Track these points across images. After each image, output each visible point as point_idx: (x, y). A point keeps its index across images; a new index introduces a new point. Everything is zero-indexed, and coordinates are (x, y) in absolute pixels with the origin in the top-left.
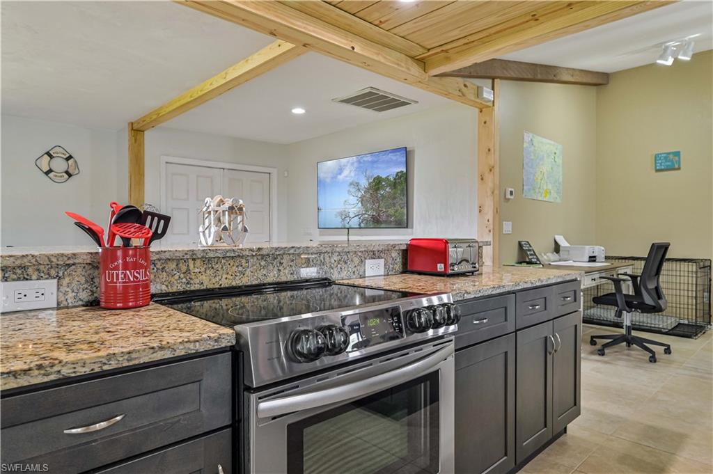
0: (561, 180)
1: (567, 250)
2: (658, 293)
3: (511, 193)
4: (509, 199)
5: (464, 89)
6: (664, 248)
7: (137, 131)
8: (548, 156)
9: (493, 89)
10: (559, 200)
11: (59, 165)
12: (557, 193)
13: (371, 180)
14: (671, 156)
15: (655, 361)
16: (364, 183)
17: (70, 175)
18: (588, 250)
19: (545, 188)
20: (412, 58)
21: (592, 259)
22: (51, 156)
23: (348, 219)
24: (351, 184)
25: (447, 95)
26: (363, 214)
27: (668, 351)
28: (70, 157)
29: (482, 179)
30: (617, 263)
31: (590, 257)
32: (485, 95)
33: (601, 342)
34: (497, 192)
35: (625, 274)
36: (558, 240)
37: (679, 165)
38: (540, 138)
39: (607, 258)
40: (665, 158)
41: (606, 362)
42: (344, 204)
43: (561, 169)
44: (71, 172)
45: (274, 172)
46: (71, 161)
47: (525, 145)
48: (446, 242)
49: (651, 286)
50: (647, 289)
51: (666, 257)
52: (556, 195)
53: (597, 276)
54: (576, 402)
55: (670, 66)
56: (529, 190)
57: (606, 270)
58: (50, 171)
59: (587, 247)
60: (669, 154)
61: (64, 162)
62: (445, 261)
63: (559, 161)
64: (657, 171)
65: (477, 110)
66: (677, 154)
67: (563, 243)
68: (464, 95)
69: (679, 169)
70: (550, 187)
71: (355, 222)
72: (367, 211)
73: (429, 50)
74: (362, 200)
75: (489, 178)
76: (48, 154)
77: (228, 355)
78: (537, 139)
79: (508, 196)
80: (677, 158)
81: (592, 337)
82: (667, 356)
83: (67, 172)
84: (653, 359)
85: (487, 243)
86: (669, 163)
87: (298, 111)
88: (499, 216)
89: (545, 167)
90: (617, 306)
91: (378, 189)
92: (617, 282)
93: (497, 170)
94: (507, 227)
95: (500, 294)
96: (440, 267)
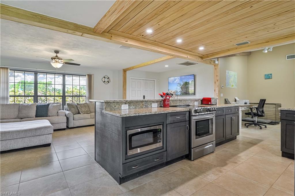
0: (237, 82)
1: (238, 101)
2: (263, 112)
3: (223, 86)
4: (222, 88)
5: (211, 62)
6: (265, 100)
7: (125, 71)
8: (233, 76)
9: (218, 61)
10: (236, 87)
11: (106, 80)
12: (236, 86)
13: (184, 83)
14: (269, 75)
15: (261, 129)
16: (182, 84)
17: (109, 82)
18: (244, 101)
19: (232, 84)
20: (199, 57)
21: (246, 103)
22: (105, 78)
23: (177, 93)
24: (178, 84)
25: (207, 63)
26: (181, 92)
27: (266, 127)
28: (109, 78)
29: (215, 83)
30: (252, 104)
31: (245, 103)
32: (216, 63)
33: (247, 125)
34: (219, 86)
35: (255, 107)
36: (236, 99)
37: (272, 77)
38: (230, 71)
39: (250, 103)
40: (267, 75)
41: (248, 129)
42: (176, 89)
43: (237, 79)
44: (109, 81)
45: (155, 80)
46: (109, 79)
47: (226, 74)
48: (211, 98)
49: (261, 110)
50: (259, 111)
51: (265, 103)
52: (235, 86)
53: (246, 107)
54: (238, 132)
55: (267, 53)
56: (228, 85)
57: (249, 106)
58: (105, 81)
59: (244, 100)
60: (268, 74)
61: (107, 79)
62: (211, 102)
63: (236, 77)
64: (265, 79)
65: (214, 66)
66: (271, 74)
67: (237, 99)
68: (211, 63)
69: (272, 78)
70: (233, 84)
71: (179, 93)
72: (183, 91)
73: (204, 55)
74: (181, 88)
75: (217, 83)
76: (104, 77)
77: (188, 112)
78: (230, 72)
79: (222, 87)
80: (271, 76)
81: (245, 124)
82: (266, 128)
83: (108, 82)
84: (261, 128)
85: (218, 99)
86: (268, 77)
87: (167, 66)
88: (220, 92)
89: (232, 79)
90: (251, 115)
91: (186, 85)
92: (251, 109)
93: (219, 81)
94: (222, 95)
95: (222, 108)
96: (210, 103)
